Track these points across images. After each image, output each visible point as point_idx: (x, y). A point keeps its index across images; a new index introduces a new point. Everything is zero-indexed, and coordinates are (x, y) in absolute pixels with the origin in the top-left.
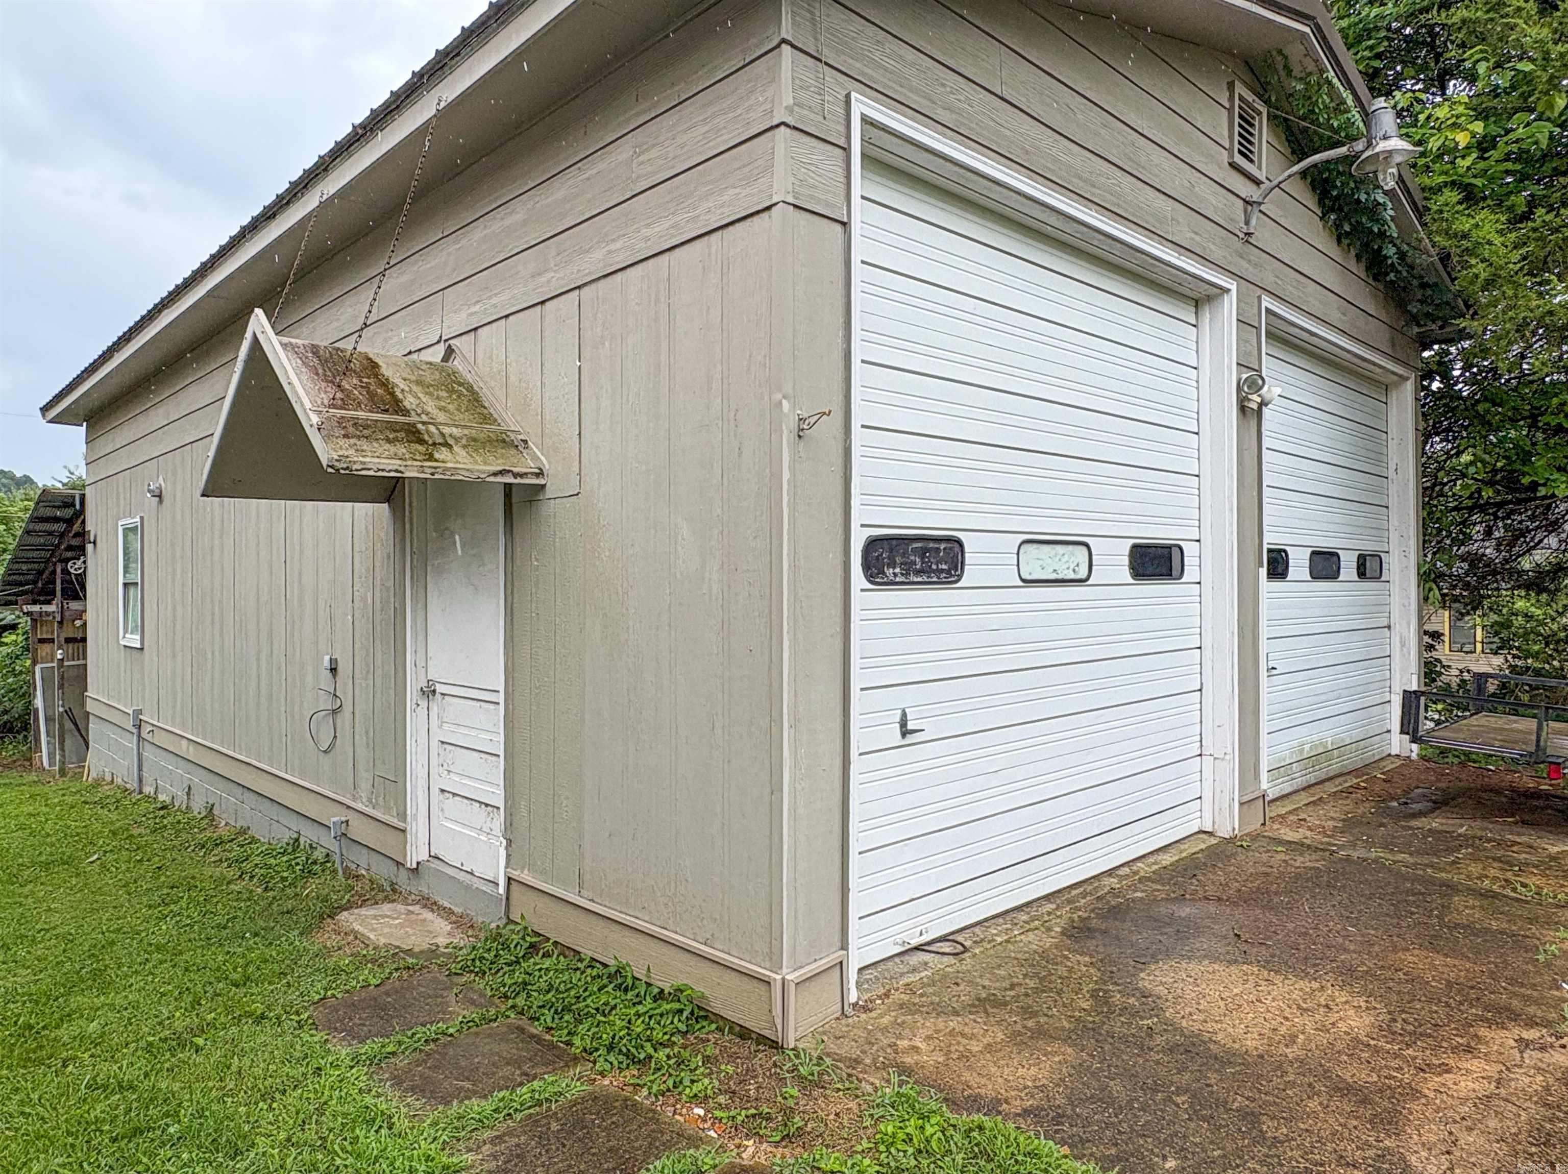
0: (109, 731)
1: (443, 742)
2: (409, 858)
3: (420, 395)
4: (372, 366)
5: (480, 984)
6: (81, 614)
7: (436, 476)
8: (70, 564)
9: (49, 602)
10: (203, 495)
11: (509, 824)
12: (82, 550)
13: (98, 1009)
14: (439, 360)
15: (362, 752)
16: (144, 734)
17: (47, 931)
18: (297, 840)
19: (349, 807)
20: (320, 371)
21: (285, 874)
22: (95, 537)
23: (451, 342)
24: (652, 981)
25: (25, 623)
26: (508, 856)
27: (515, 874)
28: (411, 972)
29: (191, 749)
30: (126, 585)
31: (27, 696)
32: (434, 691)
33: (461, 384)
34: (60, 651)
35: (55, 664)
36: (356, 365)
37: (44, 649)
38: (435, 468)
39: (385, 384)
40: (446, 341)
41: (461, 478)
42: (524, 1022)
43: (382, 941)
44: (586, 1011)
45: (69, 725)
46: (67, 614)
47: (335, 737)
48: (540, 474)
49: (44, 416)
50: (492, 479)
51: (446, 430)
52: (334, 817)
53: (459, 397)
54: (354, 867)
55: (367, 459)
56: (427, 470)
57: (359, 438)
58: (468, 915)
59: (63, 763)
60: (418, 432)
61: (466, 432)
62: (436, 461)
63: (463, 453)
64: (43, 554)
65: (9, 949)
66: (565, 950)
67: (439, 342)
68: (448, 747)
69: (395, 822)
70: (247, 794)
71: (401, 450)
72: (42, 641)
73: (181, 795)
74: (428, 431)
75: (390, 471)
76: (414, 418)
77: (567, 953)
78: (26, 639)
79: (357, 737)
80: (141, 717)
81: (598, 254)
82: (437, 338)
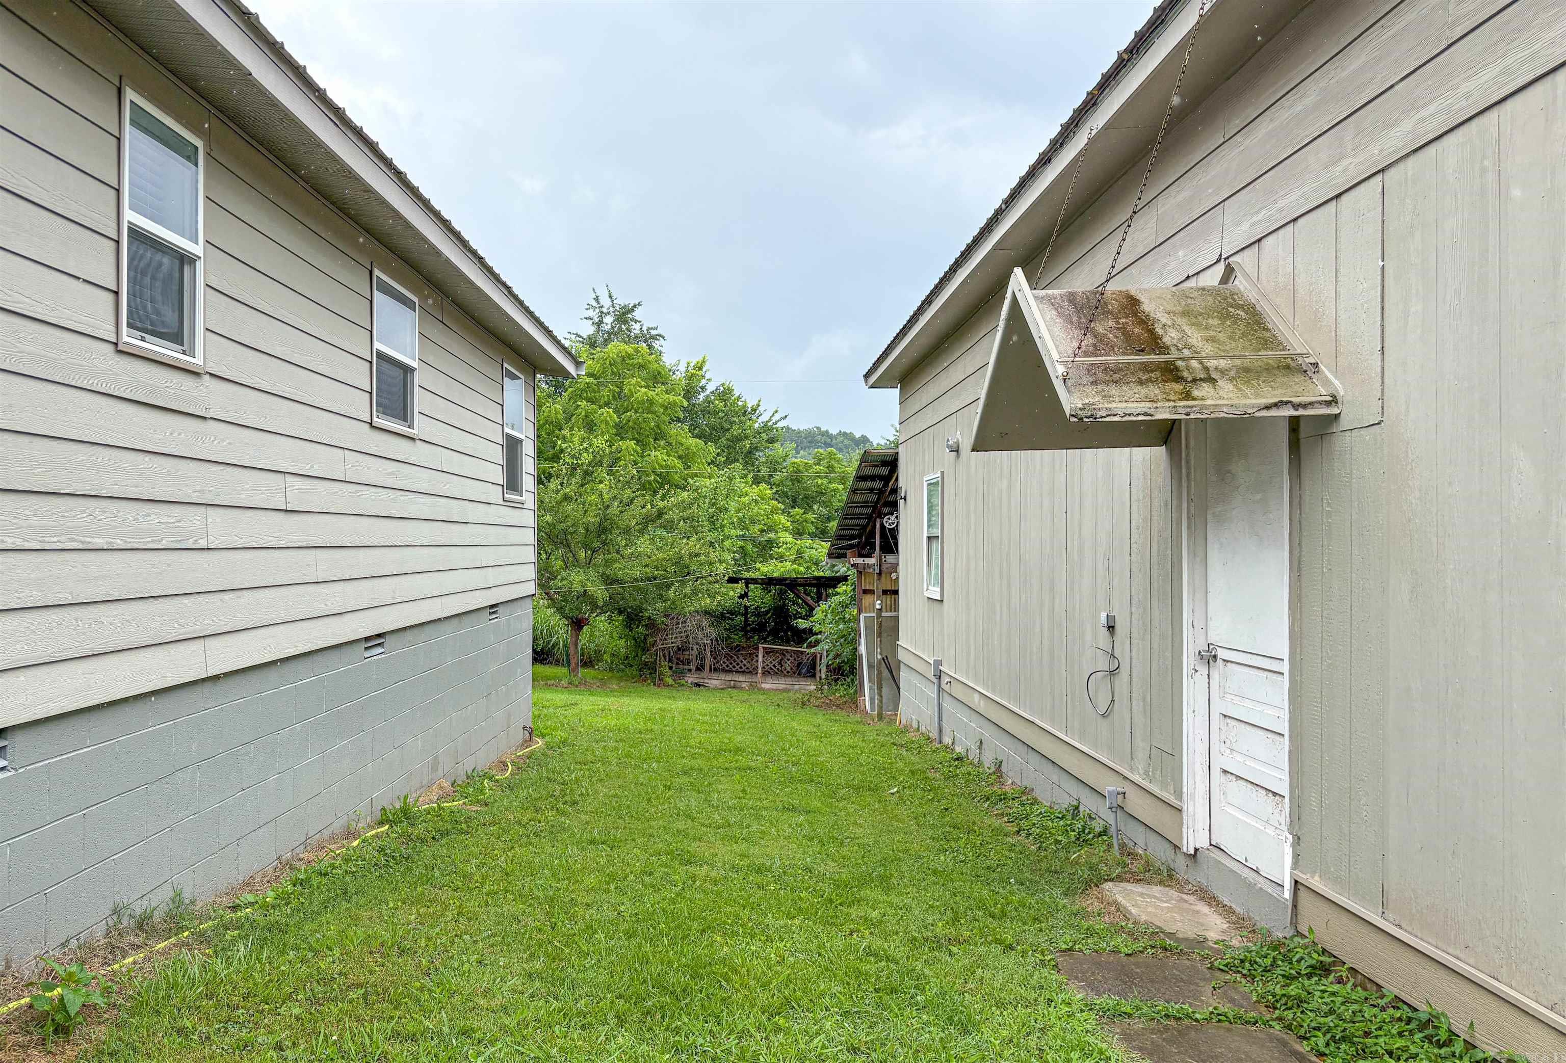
0: (916, 680)
1: (1225, 716)
2: (1185, 842)
3: (1184, 327)
4: (1132, 303)
5: (1245, 986)
6: (895, 568)
7: (1192, 416)
8: (885, 520)
9: (869, 556)
10: (973, 450)
11: (1296, 820)
12: (894, 506)
13: (880, 903)
14: (1216, 283)
15: (1139, 719)
16: (944, 686)
17: (852, 839)
18: (1077, 808)
19: (1125, 778)
20: (1075, 319)
21: (1059, 838)
22: (906, 493)
23: (1231, 260)
24: (1477, 1043)
25: (852, 573)
26: (1296, 857)
27: (1303, 877)
28: (1168, 954)
29: (982, 703)
30: (929, 538)
31: (854, 642)
32: (1215, 656)
33: (1238, 307)
34: (879, 602)
35: (874, 614)
36: (1113, 306)
37: (867, 600)
38: (1191, 407)
39: (1146, 322)
40: (1225, 259)
41: (1222, 415)
42: (1291, 1039)
43: (1144, 918)
44: (1373, 1049)
45: (886, 673)
46: (884, 567)
47: (1113, 700)
48: (1334, 401)
49: (866, 382)
50: (1264, 413)
51: (1212, 364)
52: (1110, 786)
53: (1235, 323)
54: (1131, 844)
55: (1114, 405)
56: (1180, 410)
57: (1107, 383)
58: (1250, 919)
59: (880, 708)
60: (1177, 369)
61: (1238, 362)
62: (1194, 399)
63: (1230, 387)
64: (865, 511)
65: (824, 845)
66: (1367, 983)
67: (1218, 261)
68: (1232, 723)
69: (1172, 800)
70: (1032, 755)
71: (1154, 390)
72: (865, 592)
73: (974, 747)
74: (1188, 368)
75: (1138, 414)
76: (1174, 354)
77: (1369, 986)
78: (854, 589)
79: (1134, 702)
80: (941, 668)
81: (1407, 125)
82: (1217, 257)
